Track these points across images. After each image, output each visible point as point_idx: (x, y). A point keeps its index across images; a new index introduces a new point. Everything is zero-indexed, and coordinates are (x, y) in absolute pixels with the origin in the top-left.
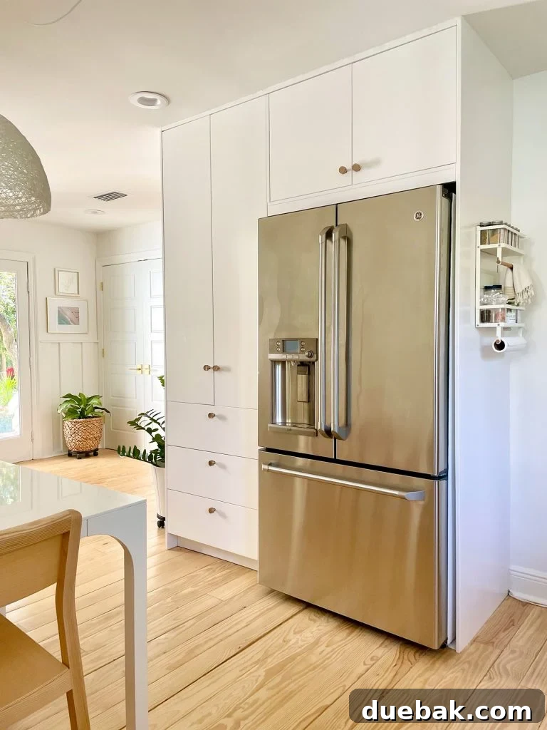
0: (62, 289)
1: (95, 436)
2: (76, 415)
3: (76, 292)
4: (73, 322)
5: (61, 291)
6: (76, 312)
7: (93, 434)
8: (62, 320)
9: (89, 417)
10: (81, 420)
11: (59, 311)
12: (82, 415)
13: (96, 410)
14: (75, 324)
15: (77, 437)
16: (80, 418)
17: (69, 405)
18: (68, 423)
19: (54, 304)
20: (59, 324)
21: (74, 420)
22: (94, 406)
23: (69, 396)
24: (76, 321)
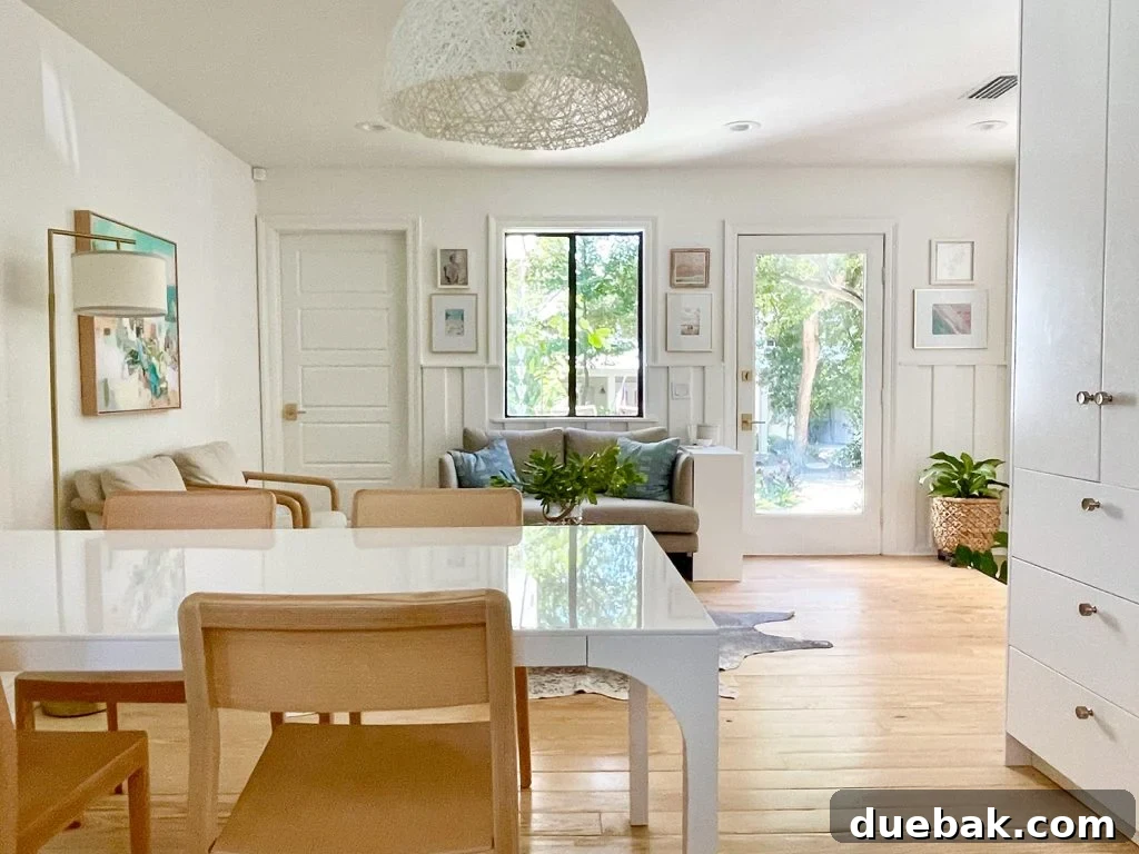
0: (943, 274)
1: (984, 530)
2: (954, 490)
3: (969, 278)
4: (958, 329)
5: (939, 277)
6: (965, 312)
7: (979, 527)
8: (939, 326)
9: (974, 496)
10: (959, 500)
11: (934, 312)
12: (965, 492)
13: (990, 486)
14: (964, 332)
15: (950, 529)
16: (959, 496)
17: (939, 472)
18: (937, 501)
19: (928, 299)
20: (934, 333)
21: (948, 499)
22: (988, 478)
23: (941, 456)
24: (966, 327)
